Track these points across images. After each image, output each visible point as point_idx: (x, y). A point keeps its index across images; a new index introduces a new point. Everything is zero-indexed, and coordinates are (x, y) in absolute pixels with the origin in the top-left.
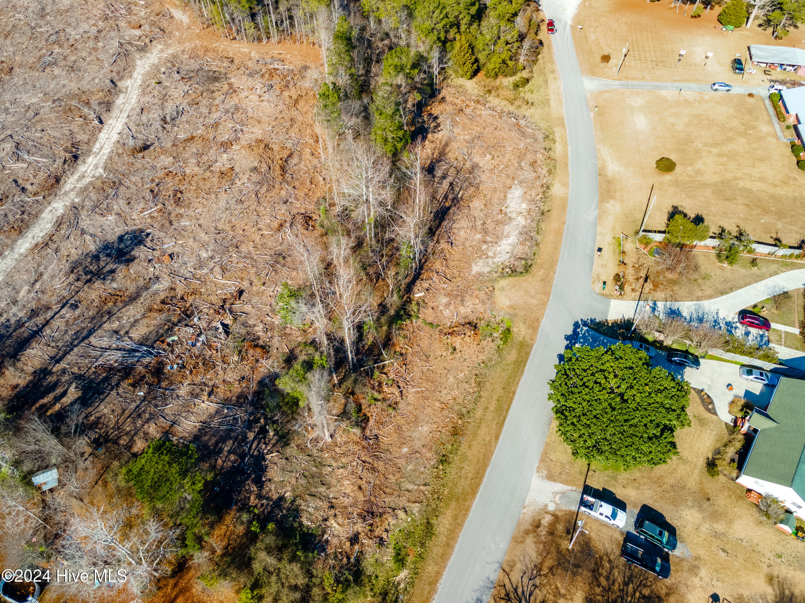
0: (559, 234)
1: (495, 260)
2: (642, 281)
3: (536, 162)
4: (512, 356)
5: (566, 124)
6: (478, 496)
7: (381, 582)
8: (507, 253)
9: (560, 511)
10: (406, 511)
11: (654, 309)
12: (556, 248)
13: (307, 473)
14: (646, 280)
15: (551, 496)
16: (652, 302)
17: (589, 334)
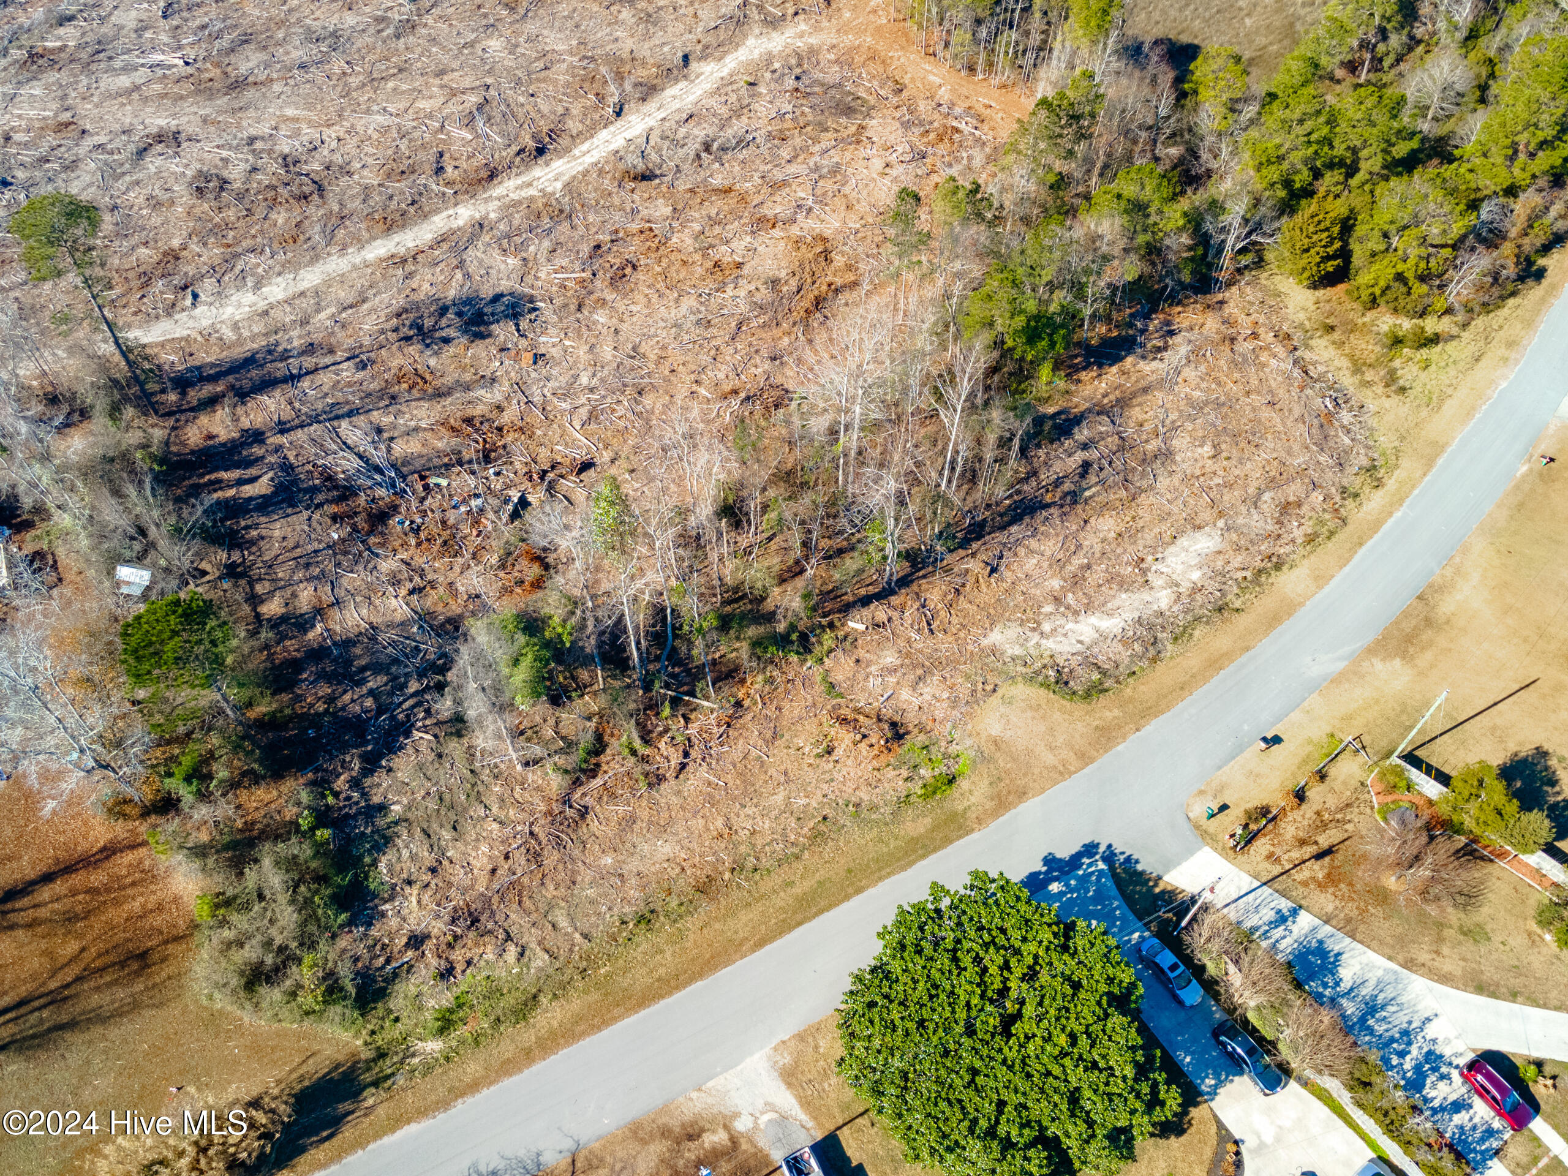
0: (1215, 664)
1: (1044, 642)
2: (1312, 850)
3: (1299, 505)
4: (916, 825)
5: (1440, 461)
6: (643, 1013)
7: (393, 1032)
8: (1080, 642)
9: (751, 1141)
10: (522, 954)
11: (1281, 919)
12: (1184, 688)
13: (447, 797)
14: (1319, 856)
15: (760, 1103)
16: (1290, 904)
17: (1098, 880)
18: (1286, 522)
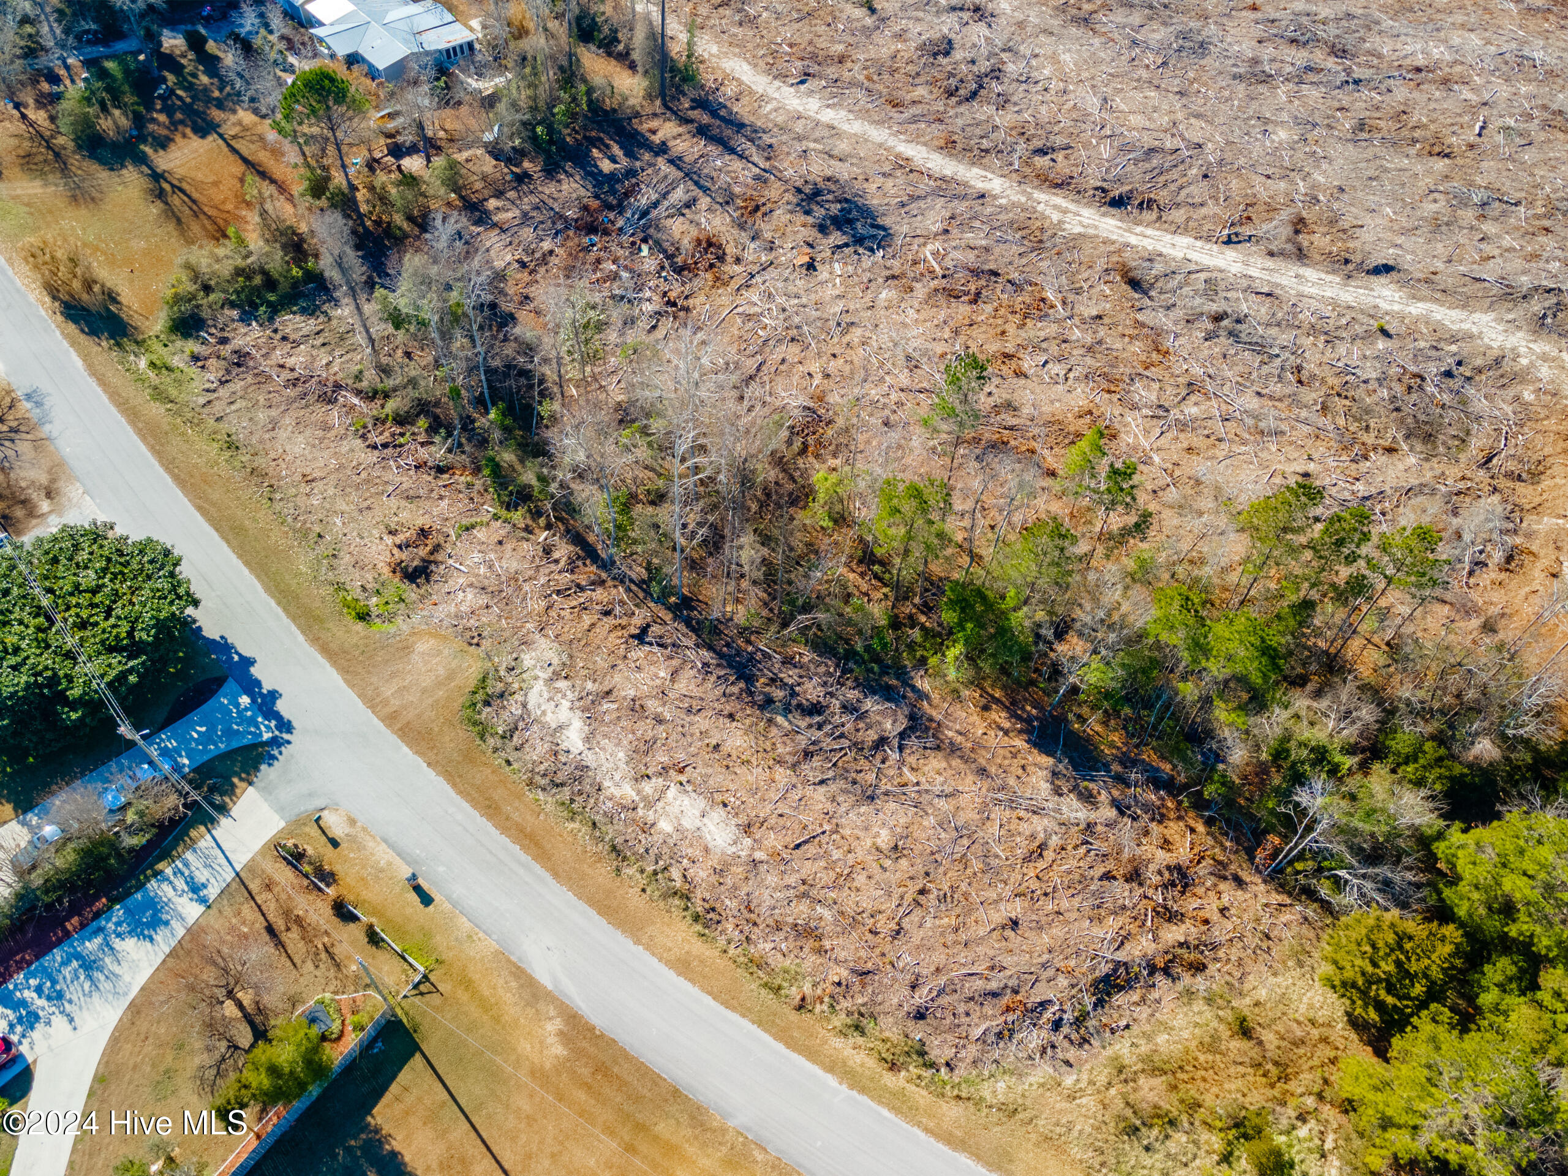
1: (541, 682)
2: (279, 924)
6: (149, 455)
7: (156, 346)
8: (544, 713)
11: (195, 888)
14: (270, 930)
16: (212, 898)
17: (250, 733)
18: (782, 934)
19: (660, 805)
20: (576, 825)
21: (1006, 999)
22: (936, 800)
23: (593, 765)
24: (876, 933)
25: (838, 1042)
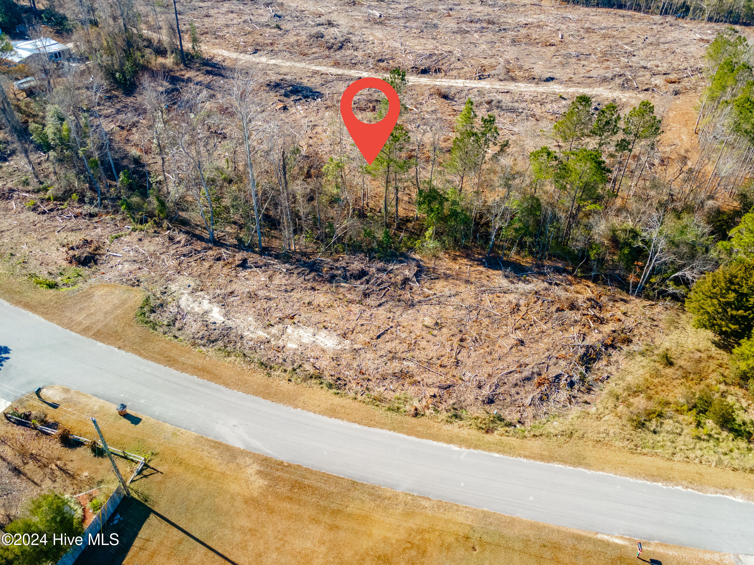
1: (186, 295)
3: (415, 384)
18: (388, 381)
19: (284, 337)
20: (233, 358)
21: (536, 379)
22: (449, 299)
23: (234, 326)
24: (445, 367)
25: (449, 427)
